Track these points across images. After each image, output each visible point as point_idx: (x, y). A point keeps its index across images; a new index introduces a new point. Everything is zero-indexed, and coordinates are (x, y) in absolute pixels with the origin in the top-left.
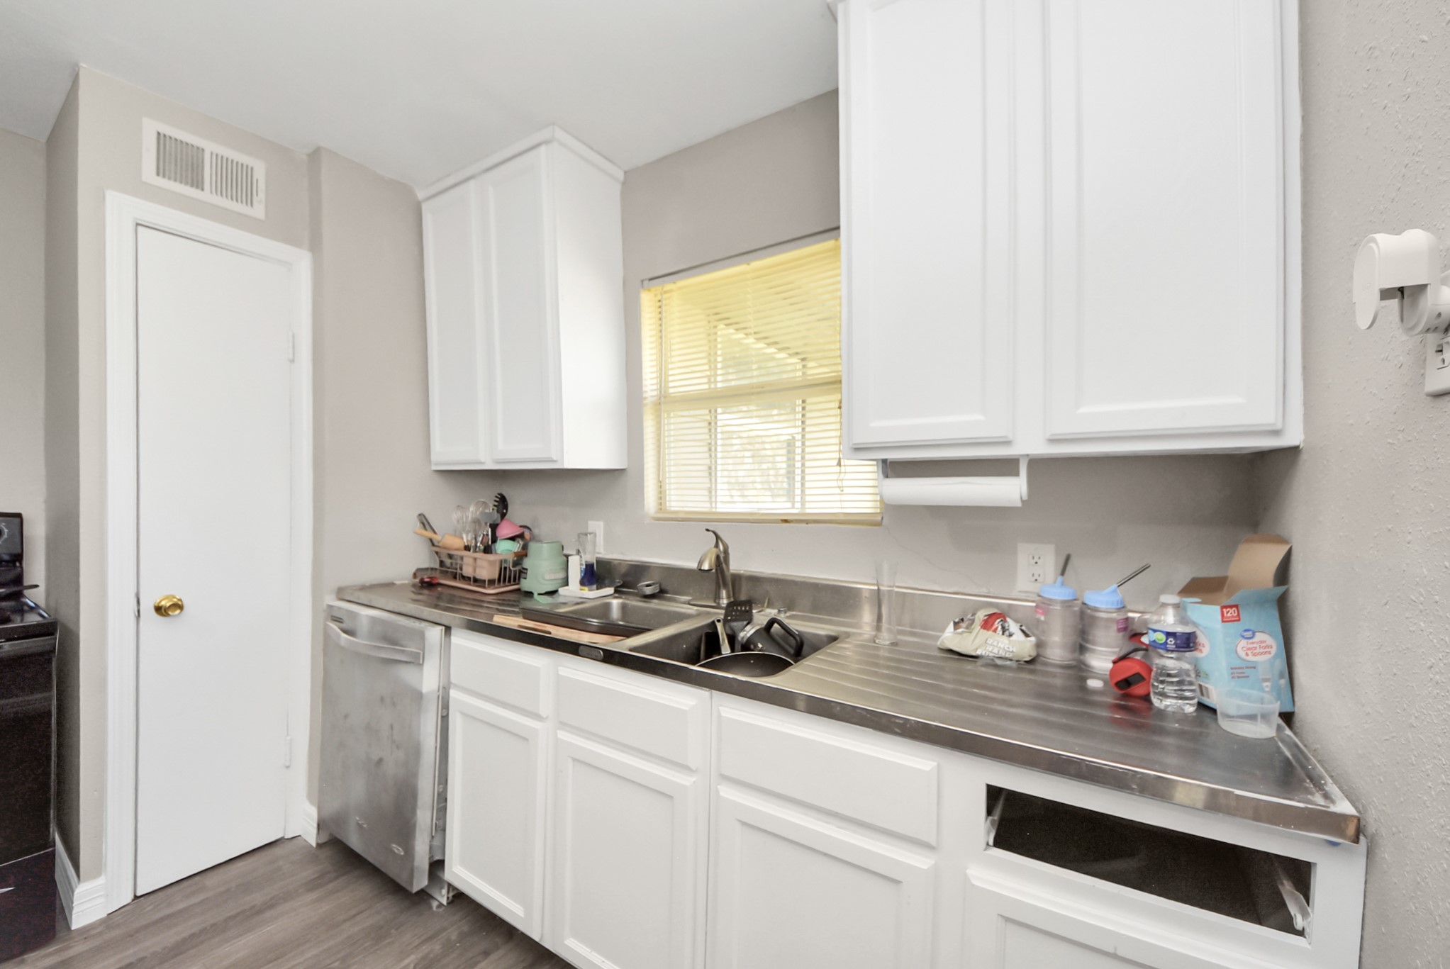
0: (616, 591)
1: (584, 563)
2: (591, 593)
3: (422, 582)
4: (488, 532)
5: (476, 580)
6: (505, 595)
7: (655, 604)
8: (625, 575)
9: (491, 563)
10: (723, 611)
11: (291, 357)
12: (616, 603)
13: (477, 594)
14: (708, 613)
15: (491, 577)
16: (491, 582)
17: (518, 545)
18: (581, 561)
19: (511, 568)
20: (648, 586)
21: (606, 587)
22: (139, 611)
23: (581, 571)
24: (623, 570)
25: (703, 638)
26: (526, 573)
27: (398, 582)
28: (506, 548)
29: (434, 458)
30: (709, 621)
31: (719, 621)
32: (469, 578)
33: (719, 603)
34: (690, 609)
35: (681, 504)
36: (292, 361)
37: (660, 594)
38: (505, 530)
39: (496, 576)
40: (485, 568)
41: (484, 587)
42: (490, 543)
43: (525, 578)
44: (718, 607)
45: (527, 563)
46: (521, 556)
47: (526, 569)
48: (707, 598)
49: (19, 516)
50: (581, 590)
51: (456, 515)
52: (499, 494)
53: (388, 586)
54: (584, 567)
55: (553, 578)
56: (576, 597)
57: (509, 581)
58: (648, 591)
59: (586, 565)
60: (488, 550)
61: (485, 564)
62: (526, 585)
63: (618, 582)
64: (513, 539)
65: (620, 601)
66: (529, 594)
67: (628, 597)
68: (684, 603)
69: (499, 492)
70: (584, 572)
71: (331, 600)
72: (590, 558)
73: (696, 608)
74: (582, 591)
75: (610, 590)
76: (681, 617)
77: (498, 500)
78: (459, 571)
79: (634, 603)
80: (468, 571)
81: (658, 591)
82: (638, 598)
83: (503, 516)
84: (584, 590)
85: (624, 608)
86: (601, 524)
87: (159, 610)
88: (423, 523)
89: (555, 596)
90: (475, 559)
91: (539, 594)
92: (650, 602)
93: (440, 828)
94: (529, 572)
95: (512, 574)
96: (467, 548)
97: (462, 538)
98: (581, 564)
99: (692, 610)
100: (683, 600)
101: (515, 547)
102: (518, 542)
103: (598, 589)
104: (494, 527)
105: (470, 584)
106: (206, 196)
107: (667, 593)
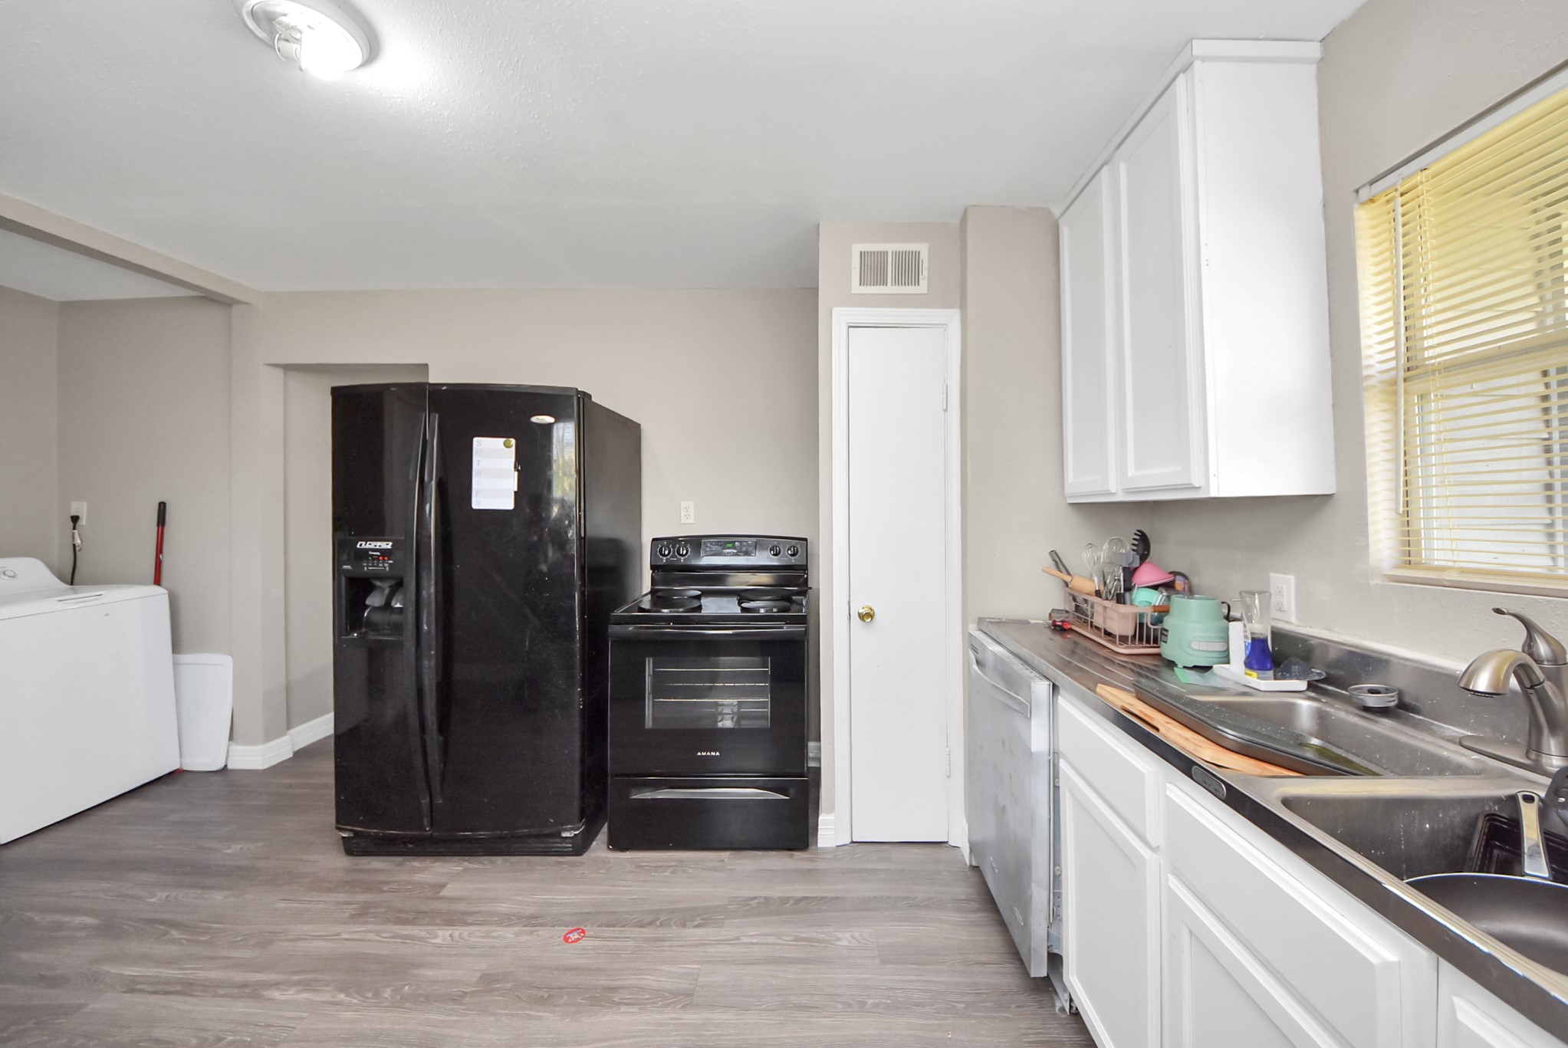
0: (1311, 686)
1: (1249, 636)
2: (1266, 684)
3: (1054, 624)
4: (1120, 577)
5: (1108, 634)
6: (1140, 658)
7: (1386, 727)
8: (1338, 664)
9: (1124, 616)
10: (1548, 781)
11: (945, 408)
12: (1306, 706)
13: (1106, 650)
14: (1506, 775)
15: (1124, 633)
16: (1123, 639)
17: (1161, 596)
18: (1245, 631)
19: (1150, 626)
20: (1372, 691)
21: (1291, 678)
22: (850, 615)
23: (1246, 647)
24: (1333, 655)
25: (1480, 824)
26: (1166, 636)
27: (1032, 621)
28: (1145, 599)
29: (1068, 490)
30: (1504, 792)
31: (1529, 799)
32: (1098, 628)
33: (1537, 762)
34: (1463, 755)
35: (1449, 555)
36: (946, 410)
37: (1402, 709)
38: (1147, 575)
39: (1130, 632)
40: (1118, 619)
41: (1114, 643)
42: (1122, 591)
43: (1166, 642)
44: (1537, 768)
45: (1169, 622)
46: (1162, 612)
47: (1167, 631)
48: (1513, 743)
49: (806, 540)
50: (1246, 674)
51: (1087, 555)
52: (1138, 531)
53: (1022, 624)
54: (1250, 641)
55: (1204, 648)
56: (1237, 683)
57: (1148, 642)
58: (1372, 701)
59: (1253, 639)
60: (1120, 599)
61: (1115, 616)
62: (1168, 650)
63: (1318, 673)
64: (1155, 587)
65: (1315, 704)
66: (1171, 664)
67: (1329, 700)
68: (1451, 740)
69: (1139, 529)
70: (1249, 647)
71: (973, 629)
72: (1262, 629)
73: (1476, 756)
74: (1247, 677)
75: (1302, 685)
76: (1440, 767)
77: (1138, 538)
78: (1089, 619)
79: (1343, 714)
80: (1098, 621)
81: (1393, 704)
82: (1351, 709)
83: (1143, 558)
84: (1250, 675)
85: (1321, 717)
86: (1292, 578)
87: (862, 617)
88: (1056, 562)
89: (1207, 674)
90: (1105, 608)
91: (1185, 667)
92: (1376, 722)
93: (1055, 916)
94: (1170, 634)
95: (1149, 632)
96: (1098, 594)
97: (1094, 581)
98: (1246, 637)
99: (1469, 759)
100: (1448, 733)
101: (1157, 598)
102: (1162, 593)
103: (1276, 678)
104: (1130, 573)
105: (1100, 636)
106: (890, 289)
107: (1415, 710)
